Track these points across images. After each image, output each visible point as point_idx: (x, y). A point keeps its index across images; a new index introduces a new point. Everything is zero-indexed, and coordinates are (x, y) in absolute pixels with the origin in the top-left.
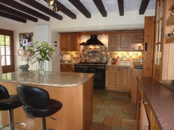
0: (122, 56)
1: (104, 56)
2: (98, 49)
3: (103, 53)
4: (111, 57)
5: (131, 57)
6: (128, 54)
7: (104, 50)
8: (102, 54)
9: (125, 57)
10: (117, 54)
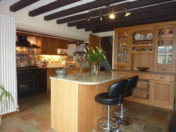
0: (48, 59)
1: (31, 59)
2: (26, 51)
3: (31, 56)
4: (39, 60)
5: (54, 60)
6: (52, 58)
7: (32, 54)
8: (29, 58)
9: (50, 60)
10: (44, 57)
